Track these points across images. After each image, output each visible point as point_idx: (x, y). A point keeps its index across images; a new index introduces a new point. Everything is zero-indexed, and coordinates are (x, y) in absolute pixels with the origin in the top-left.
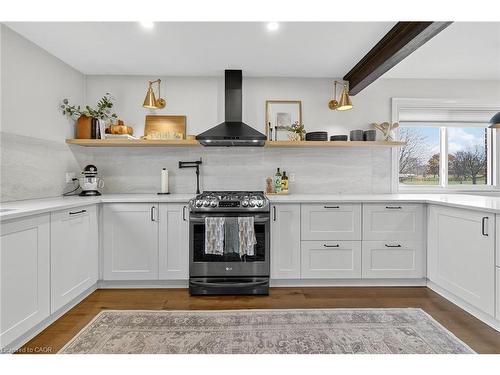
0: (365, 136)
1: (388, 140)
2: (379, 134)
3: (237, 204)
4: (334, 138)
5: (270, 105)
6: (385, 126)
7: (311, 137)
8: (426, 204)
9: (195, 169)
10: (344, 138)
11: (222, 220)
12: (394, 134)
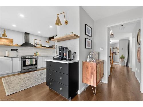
0: (51, 47)
1: (54, 48)
2: (53, 47)
3: (32, 57)
4: (47, 47)
5: (35, 40)
6: (54, 46)
7: (43, 47)
9: (16, 51)
10: (48, 47)
11: (29, 60)
12: (55, 47)
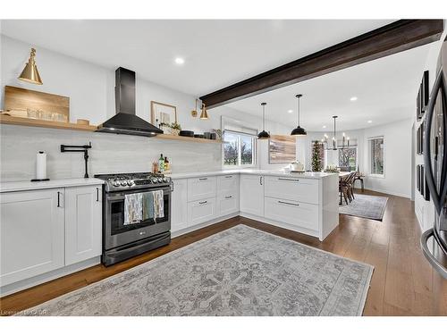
1: (220, 140)
2: (217, 136)
3: (149, 182)
4: (196, 136)
5: (154, 105)
6: (220, 131)
7: (183, 134)
8: (239, 174)
9: (83, 153)
10: (201, 137)
11: (140, 196)
